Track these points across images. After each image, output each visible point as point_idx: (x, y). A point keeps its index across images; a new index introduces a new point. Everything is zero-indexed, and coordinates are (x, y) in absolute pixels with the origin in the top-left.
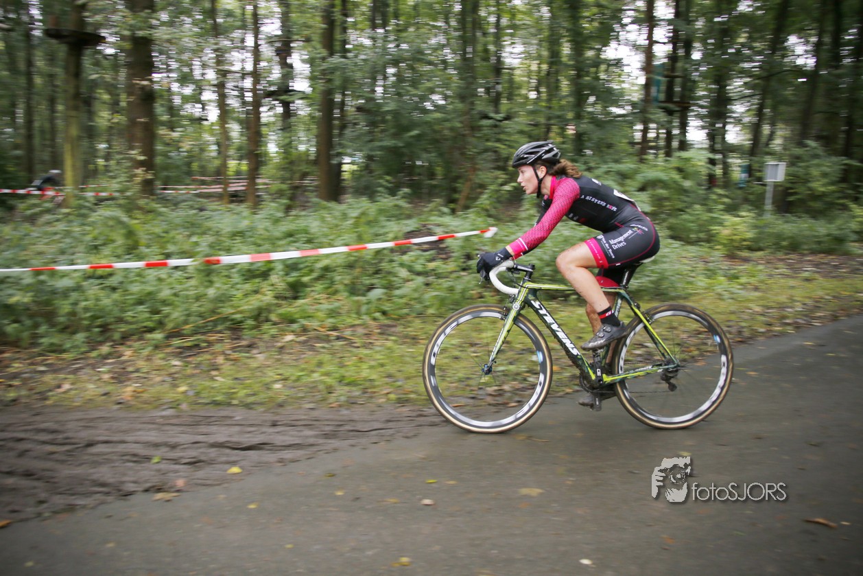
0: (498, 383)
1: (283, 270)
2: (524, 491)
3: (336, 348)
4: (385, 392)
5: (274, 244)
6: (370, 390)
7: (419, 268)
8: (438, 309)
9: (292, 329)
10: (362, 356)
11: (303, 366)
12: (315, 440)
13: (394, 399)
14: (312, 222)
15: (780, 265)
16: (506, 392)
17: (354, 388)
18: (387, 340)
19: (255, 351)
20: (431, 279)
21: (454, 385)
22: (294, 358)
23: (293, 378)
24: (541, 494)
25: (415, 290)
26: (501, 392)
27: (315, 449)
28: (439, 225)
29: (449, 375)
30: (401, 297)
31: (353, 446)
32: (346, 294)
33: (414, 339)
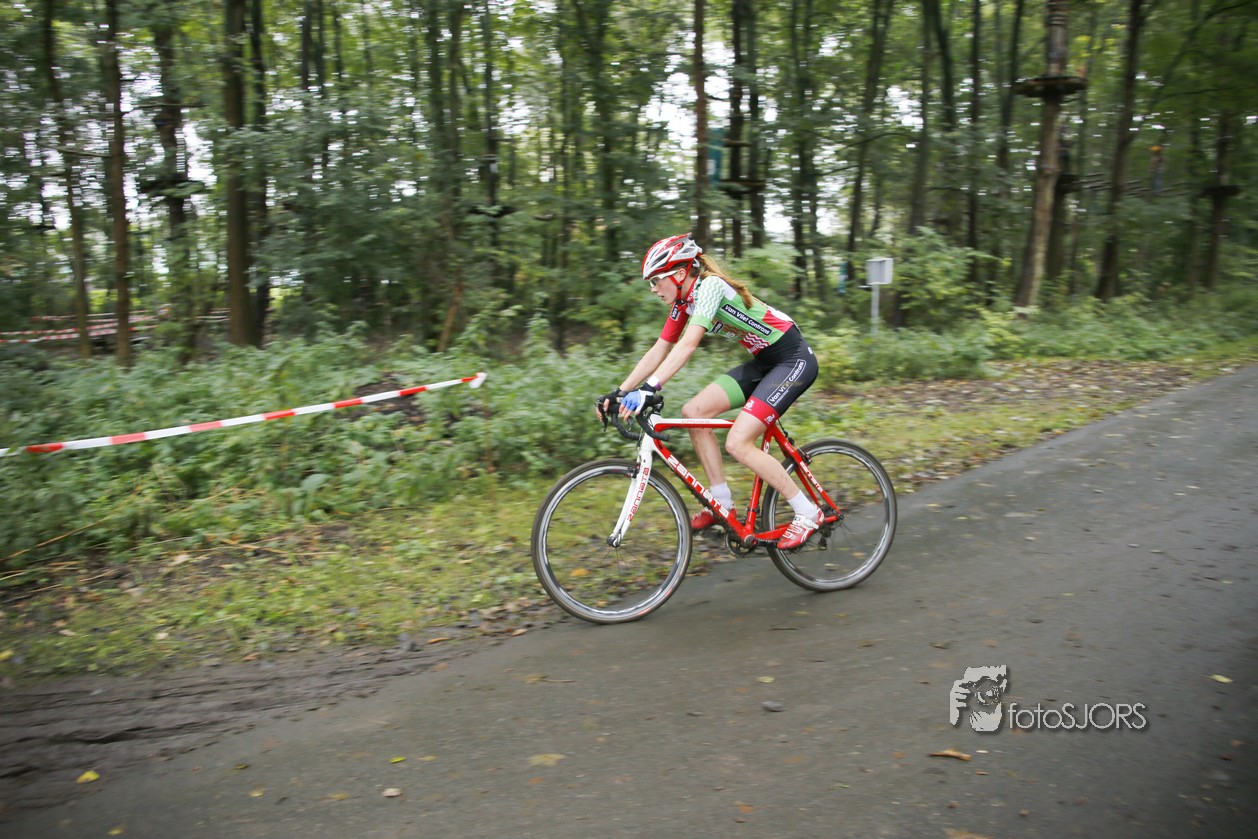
0: (497, 602)
1: (171, 455)
2: (536, 760)
3: (255, 568)
4: (330, 629)
5: (154, 416)
6: (305, 629)
7: (378, 438)
8: (409, 499)
9: (186, 545)
10: (293, 578)
11: (202, 601)
12: (222, 714)
13: (342, 639)
14: (213, 378)
15: (895, 398)
16: (510, 613)
17: (282, 629)
18: (333, 549)
19: (126, 584)
20: (398, 454)
21: (434, 609)
22: (190, 589)
23: (187, 621)
24: (560, 761)
25: (373, 473)
26: (501, 615)
27: (218, 729)
28: (407, 374)
29: (427, 595)
30: (354, 484)
31: (278, 717)
32: (269, 485)
33: (372, 545)
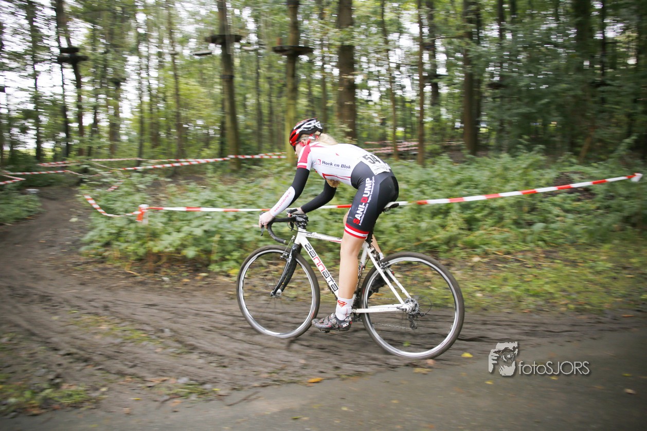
1: (459, 209)
3: (515, 268)
4: (563, 302)
5: (451, 190)
7: (567, 206)
8: (588, 240)
9: (476, 253)
10: (536, 274)
11: (493, 281)
13: (573, 308)
17: (538, 299)
18: (553, 262)
19: (453, 269)
21: (620, 299)
23: (489, 289)
28: (575, 173)
29: (613, 291)
30: (556, 229)
31: (551, 343)
32: (513, 227)
33: (573, 262)
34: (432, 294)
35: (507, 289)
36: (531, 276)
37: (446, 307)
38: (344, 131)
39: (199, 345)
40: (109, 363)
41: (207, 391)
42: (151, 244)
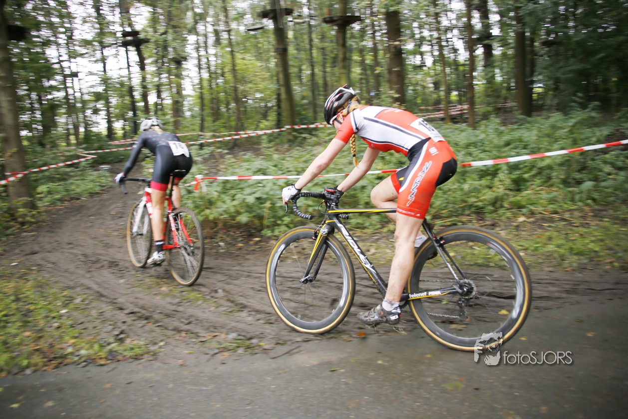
1: (507, 170)
3: (560, 227)
4: (609, 261)
5: (499, 151)
6: (595, 259)
7: (620, 164)
9: (522, 213)
10: (582, 233)
11: (537, 240)
12: (560, 294)
13: (618, 266)
18: (601, 221)
19: (498, 229)
22: (529, 234)
23: (532, 248)
27: (561, 301)
30: (607, 188)
31: (591, 300)
32: (561, 186)
34: (474, 254)
35: (551, 247)
36: (577, 234)
37: (488, 266)
38: (393, 98)
39: (249, 304)
40: (167, 320)
41: (252, 345)
42: (207, 212)
